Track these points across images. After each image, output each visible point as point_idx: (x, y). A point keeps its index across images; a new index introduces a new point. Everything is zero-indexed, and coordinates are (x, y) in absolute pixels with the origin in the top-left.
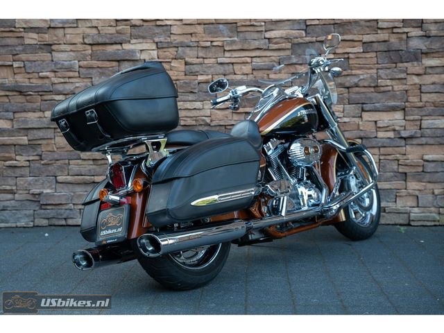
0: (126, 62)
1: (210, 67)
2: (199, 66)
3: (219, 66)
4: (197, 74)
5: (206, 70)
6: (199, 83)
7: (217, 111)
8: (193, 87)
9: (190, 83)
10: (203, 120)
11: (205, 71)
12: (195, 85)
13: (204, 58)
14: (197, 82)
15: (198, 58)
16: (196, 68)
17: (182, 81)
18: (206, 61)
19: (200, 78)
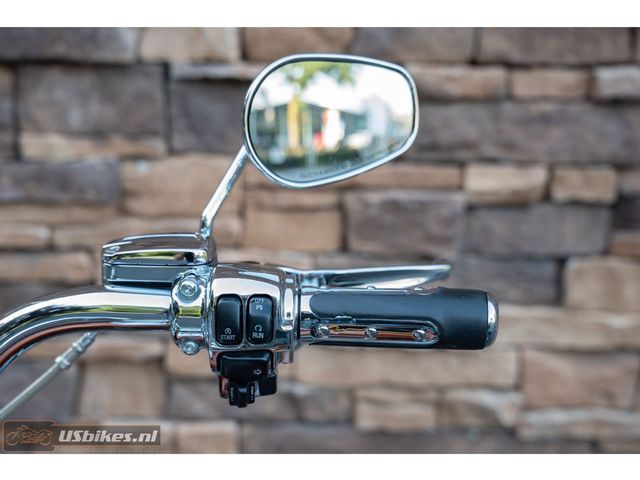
0: (55, 75)
1: (546, 119)
2: (479, 112)
3: (595, 119)
4: (462, 155)
5: (516, 134)
6: (471, 208)
7: (556, 363)
8: (435, 228)
9: (422, 207)
10: (483, 411)
11: (510, 146)
12: (449, 222)
13: (509, 65)
14: (459, 199)
15: (474, 62)
16: (461, 124)
17: (375, 198)
18: (525, 84)
19: (484, 181)
